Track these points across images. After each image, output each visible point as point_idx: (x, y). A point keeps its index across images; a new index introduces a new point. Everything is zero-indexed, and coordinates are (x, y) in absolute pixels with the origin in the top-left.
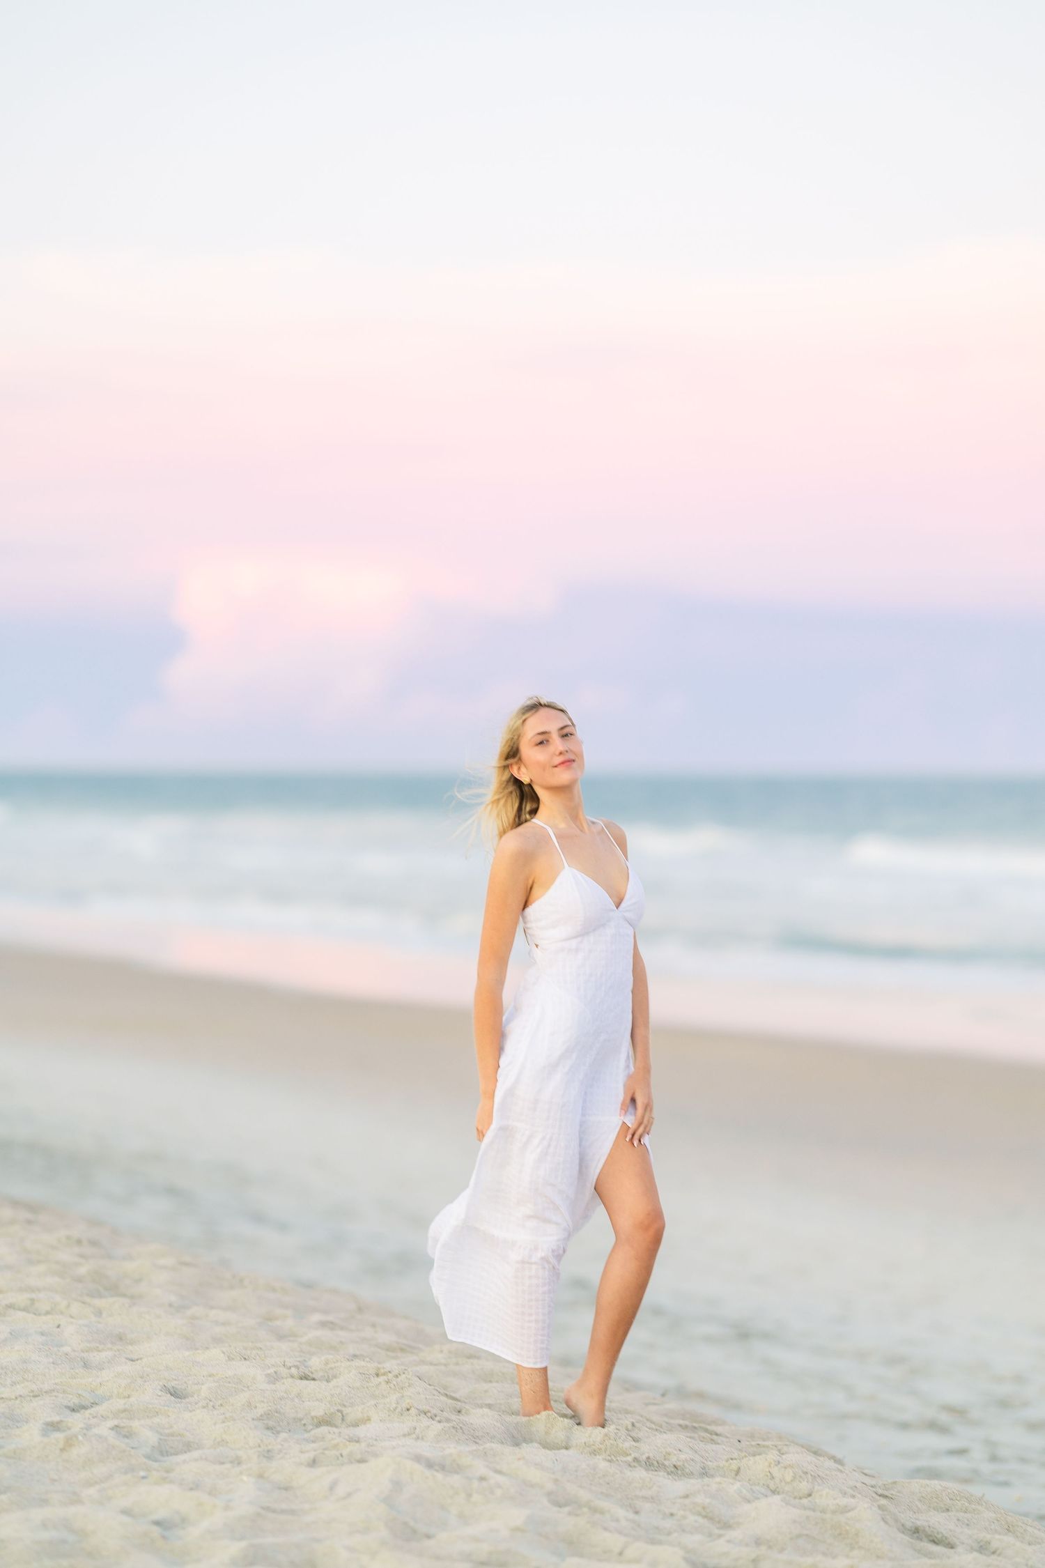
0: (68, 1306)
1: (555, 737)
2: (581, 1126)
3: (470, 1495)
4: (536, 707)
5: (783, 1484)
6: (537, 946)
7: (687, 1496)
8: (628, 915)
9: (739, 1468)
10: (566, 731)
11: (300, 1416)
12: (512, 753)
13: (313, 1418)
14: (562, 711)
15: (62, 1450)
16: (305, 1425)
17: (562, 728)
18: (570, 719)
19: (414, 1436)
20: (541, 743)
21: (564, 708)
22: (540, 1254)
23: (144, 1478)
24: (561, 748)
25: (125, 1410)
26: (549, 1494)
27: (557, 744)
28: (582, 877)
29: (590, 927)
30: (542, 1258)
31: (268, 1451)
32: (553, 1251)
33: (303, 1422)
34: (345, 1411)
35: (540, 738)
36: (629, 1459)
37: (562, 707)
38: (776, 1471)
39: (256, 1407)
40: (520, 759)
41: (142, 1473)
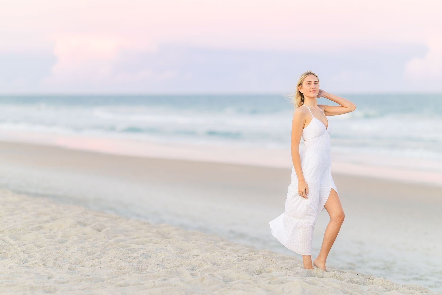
0: (161, 241)
1: (313, 83)
2: (320, 190)
3: (323, 292)
4: (309, 74)
5: (387, 286)
6: (305, 140)
7: (369, 290)
8: (329, 131)
9: (373, 282)
10: (316, 82)
11: (253, 270)
12: (300, 84)
13: (256, 271)
14: (317, 77)
15: (201, 281)
16: (255, 273)
17: (315, 82)
18: (318, 79)
19: (287, 275)
20: (308, 84)
21: (317, 76)
22: (310, 225)
23: (229, 288)
24: (313, 87)
25: (207, 270)
26: (341, 290)
27: (313, 85)
28: (318, 121)
29: (321, 134)
30: (311, 226)
31: (255, 280)
32: (313, 223)
33: (254, 272)
34: (265, 269)
35: (309, 83)
36: (347, 280)
37: (317, 75)
38: (385, 283)
39: (241, 268)
40: (302, 87)
41: (229, 287)
